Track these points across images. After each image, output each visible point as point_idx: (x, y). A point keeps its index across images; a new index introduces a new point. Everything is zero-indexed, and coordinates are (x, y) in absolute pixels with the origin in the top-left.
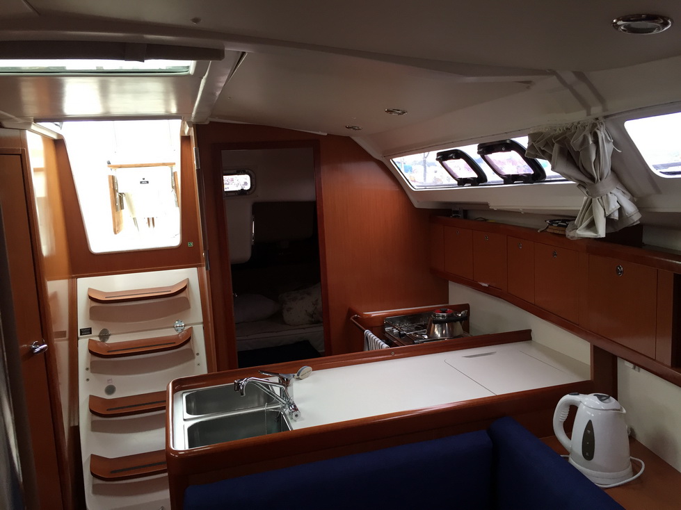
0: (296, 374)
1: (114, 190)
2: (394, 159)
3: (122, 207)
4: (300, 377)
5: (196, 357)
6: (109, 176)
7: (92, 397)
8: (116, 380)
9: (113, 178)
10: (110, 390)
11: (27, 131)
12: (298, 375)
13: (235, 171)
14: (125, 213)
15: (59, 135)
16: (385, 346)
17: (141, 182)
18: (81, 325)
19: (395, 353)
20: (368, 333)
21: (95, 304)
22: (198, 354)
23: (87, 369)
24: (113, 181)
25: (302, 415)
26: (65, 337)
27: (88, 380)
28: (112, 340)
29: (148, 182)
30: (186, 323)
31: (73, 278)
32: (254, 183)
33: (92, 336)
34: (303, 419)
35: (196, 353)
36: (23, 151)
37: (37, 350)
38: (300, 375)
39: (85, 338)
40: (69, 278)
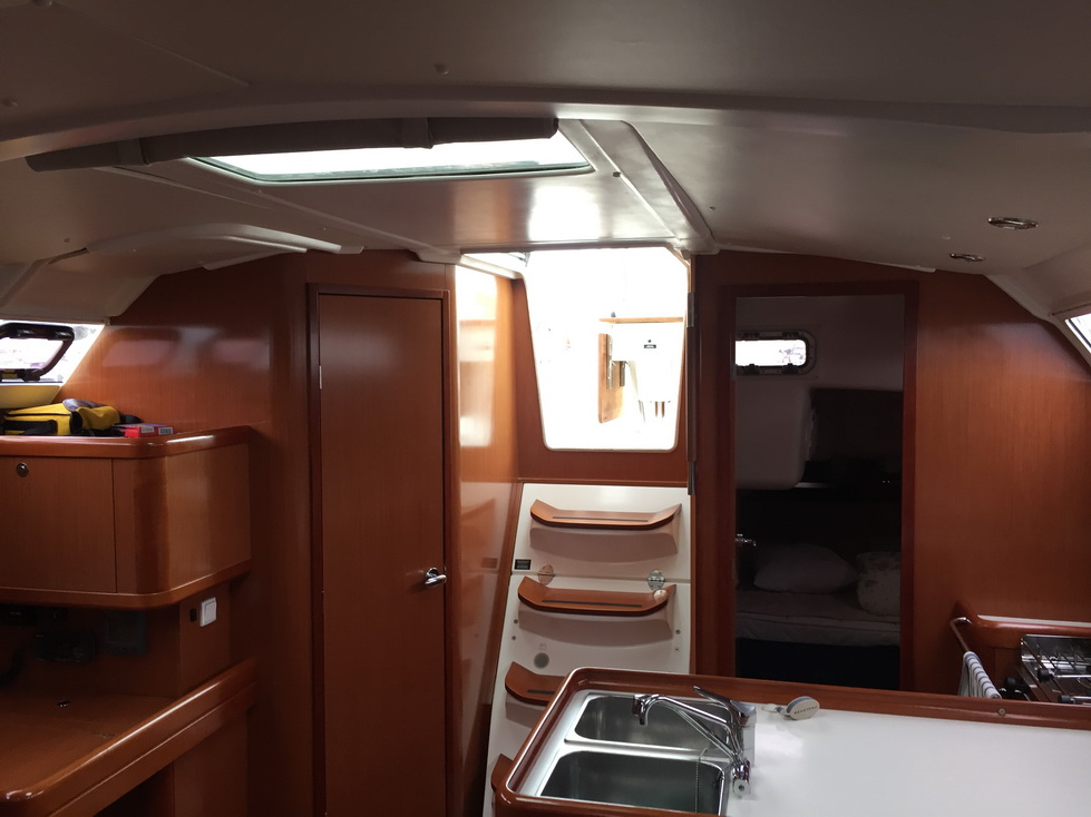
0: (785, 707)
1: (606, 357)
2: (1074, 320)
3: (622, 383)
4: (792, 714)
5: (675, 635)
6: (600, 335)
7: (514, 665)
8: (553, 647)
9: (607, 338)
10: (542, 660)
11: (457, 267)
12: (788, 711)
13: (780, 334)
14: (627, 393)
15: (517, 274)
16: (992, 691)
17: (645, 346)
18: (519, 554)
19: (1007, 712)
20: (972, 660)
21: (537, 526)
22: (678, 632)
23: (516, 622)
24: (606, 342)
25: (758, 789)
26: (495, 567)
27: (514, 638)
28: (556, 584)
29: (655, 346)
30: (667, 577)
31: (519, 482)
32: (812, 355)
33: (530, 574)
34: (754, 797)
35: (676, 629)
36: (446, 294)
37: (432, 580)
38: (793, 710)
39: (522, 573)
40: (512, 481)
